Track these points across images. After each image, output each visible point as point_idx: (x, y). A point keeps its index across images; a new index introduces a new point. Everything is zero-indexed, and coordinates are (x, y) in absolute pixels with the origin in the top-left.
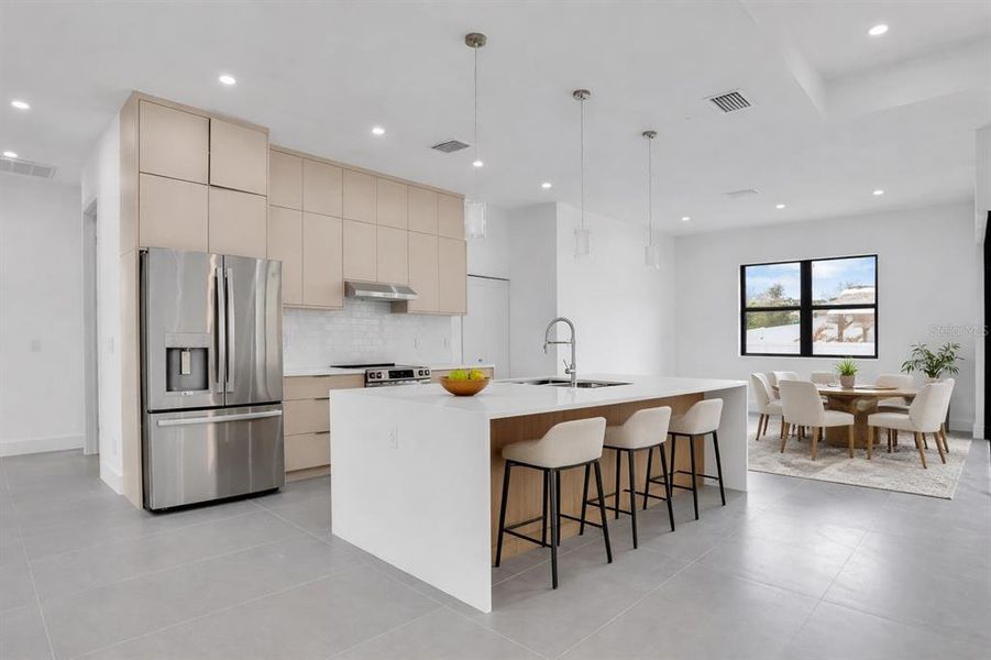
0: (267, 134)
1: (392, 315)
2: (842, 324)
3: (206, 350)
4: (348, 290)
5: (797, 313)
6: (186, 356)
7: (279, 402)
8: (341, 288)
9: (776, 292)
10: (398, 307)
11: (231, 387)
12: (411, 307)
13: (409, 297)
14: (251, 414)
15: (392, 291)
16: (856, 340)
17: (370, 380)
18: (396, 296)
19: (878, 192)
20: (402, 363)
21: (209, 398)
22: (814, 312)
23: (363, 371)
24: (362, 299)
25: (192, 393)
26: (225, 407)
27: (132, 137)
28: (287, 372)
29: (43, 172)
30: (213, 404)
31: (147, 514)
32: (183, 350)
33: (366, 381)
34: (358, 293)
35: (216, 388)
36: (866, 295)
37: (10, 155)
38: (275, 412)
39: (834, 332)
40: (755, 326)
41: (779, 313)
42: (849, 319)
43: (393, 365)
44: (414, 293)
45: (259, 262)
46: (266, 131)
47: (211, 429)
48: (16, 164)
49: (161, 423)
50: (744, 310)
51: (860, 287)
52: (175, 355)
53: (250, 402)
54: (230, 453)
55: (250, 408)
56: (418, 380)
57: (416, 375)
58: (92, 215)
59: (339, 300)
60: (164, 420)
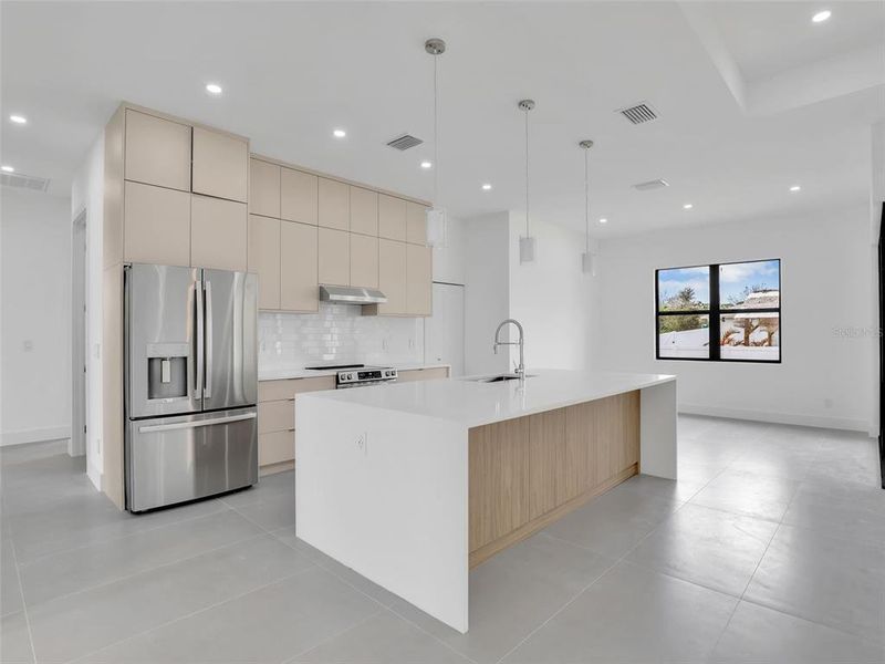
0: (248, 144)
1: (363, 318)
2: (748, 327)
3: (185, 359)
4: (323, 295)
5: (707, 317)
6: (166, 365)
7: (254, 405)
8: (317, 293)
9: (686, 296)
10: (367, 309)
11: (208, 394)
12: (380, 309)
13: (380, 300)
14: (227, 418)
15: (363, 295)
16: (761, 344)
17: (341, 381)
18: (368, 299)
19: (795, 188)
20: (371, 363)
21: (188, 405)
22: (721, 316)
23: (334, 372)
24: (335, 302)
25: (171, 400)
26: (203, 412)
27: (118, 147)
28: (261, 376)
29: (37, 184)
30: (192, 410)
31: (130, 515)
32: (163, 359)
33: (338, 382)
34: (332, 297)
35: (194, 395)
36: (771, 299)
37: (8, 169)
38: (251, 415)
39: (740, 337)
40: (667, 330)
41: (690, 317)
42: (755, 323)
43: (362, 366)
44: (383, 297)
45: (237, 275)
46: (246, 141)
47: (189, 435)
48: (12, 177)
49: (142, 429)
50: (658, 314)
51: (765, 291)
52: (156, 364)
53: (226, 406)
54: (208, 454)
55: (227, 412)
56: (384, 380)
57: (384, 376)
58: (81, 223)
59: (313, 303)
60: (145, 427)
